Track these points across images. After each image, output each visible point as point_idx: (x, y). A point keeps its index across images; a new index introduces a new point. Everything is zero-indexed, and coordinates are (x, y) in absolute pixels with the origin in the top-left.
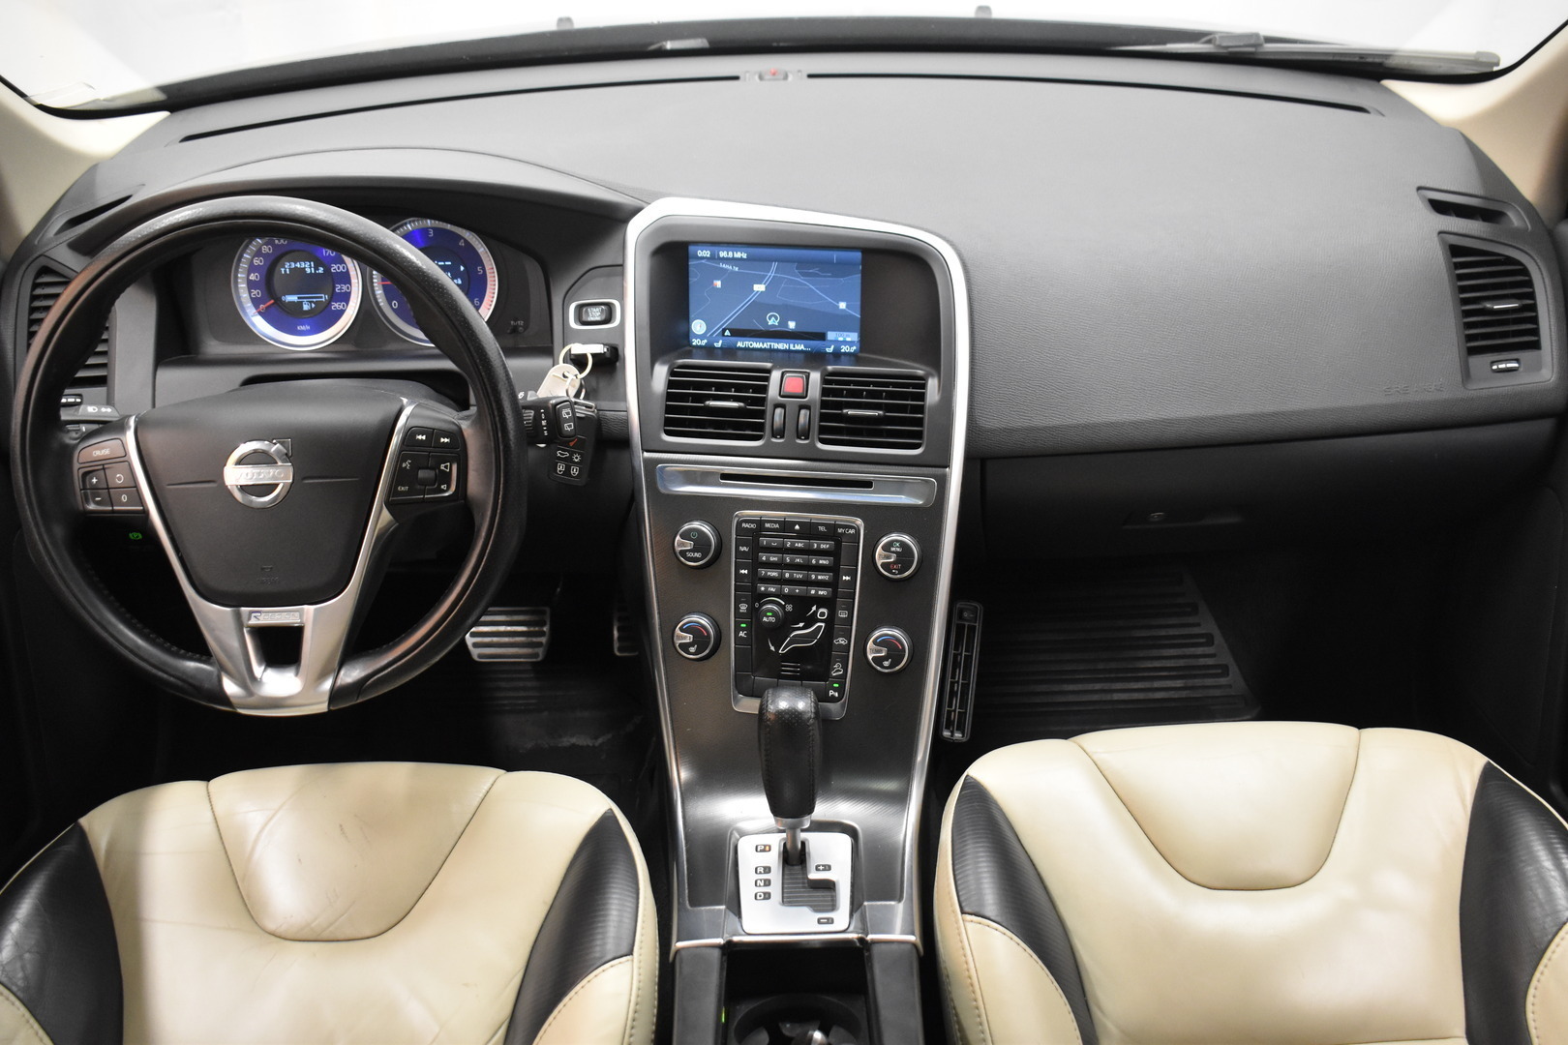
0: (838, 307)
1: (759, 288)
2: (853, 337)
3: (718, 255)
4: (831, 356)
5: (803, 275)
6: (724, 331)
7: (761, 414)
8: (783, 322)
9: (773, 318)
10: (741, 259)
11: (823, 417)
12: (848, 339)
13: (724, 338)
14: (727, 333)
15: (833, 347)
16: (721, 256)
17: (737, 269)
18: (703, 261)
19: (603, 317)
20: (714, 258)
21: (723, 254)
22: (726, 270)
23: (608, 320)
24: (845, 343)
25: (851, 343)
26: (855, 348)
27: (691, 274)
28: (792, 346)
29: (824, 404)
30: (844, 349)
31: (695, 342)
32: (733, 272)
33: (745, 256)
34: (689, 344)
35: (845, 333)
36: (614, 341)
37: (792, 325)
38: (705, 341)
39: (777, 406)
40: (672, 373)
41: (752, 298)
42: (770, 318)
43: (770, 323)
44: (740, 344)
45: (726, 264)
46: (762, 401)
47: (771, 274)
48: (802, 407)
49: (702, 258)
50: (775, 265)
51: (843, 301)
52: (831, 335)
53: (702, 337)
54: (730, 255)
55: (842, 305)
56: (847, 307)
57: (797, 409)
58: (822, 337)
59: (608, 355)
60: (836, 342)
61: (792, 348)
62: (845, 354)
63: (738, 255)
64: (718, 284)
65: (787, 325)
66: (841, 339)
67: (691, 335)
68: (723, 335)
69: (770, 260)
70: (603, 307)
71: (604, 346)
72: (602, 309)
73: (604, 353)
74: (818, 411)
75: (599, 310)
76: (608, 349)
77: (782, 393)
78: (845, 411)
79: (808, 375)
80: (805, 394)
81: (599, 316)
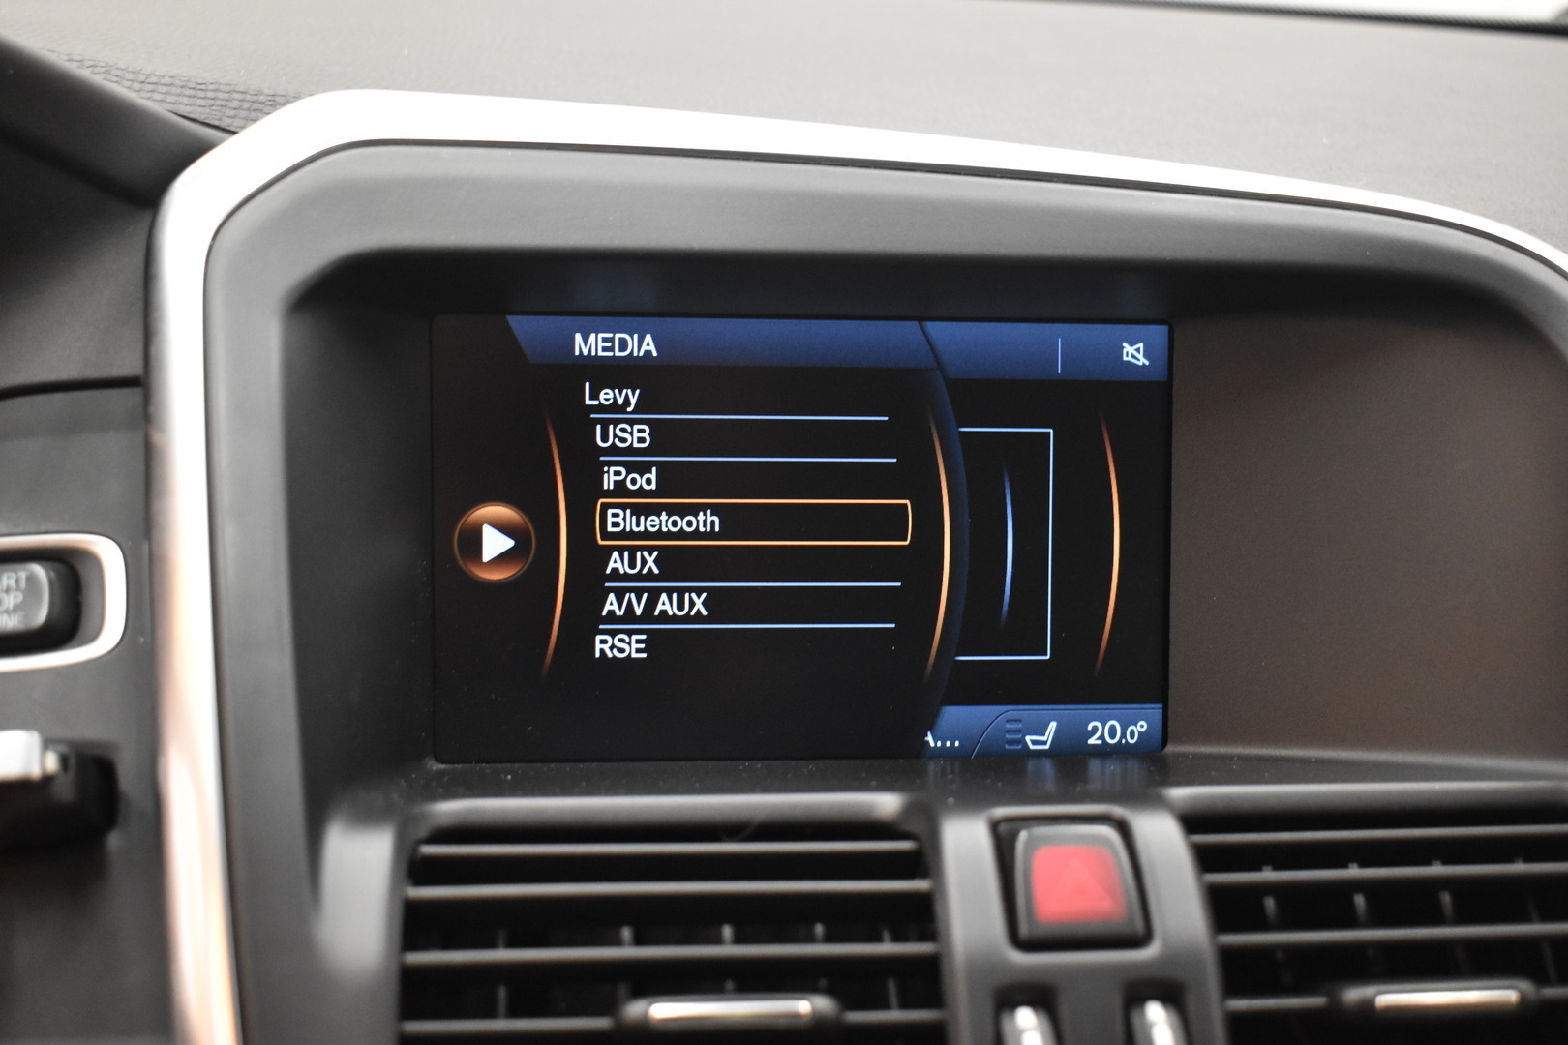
4: (1048, 766)
15: (1053, 726)
19: (41, 616)
24: (1103, 706)
25: (1126, 710)
26: (1140, 726)
29: (1239, 971)
30: (1102, 732)
36: (93, 730)
40: (415, 868)
48: (1139, 990)
57: (1116, 1002)
59: (65, 792)
62: (1104, 752)
70: (38, 570)
71: (47, 744)
72: (31, 579)
73: (47, 780)
74: (1217, 1006)
75: (17, 581)
76: (64, 761)
77: (1024, 930)
78: (1353, 994)
79: (1124, 829)
80: (1139, 926)
81: (16, 609)
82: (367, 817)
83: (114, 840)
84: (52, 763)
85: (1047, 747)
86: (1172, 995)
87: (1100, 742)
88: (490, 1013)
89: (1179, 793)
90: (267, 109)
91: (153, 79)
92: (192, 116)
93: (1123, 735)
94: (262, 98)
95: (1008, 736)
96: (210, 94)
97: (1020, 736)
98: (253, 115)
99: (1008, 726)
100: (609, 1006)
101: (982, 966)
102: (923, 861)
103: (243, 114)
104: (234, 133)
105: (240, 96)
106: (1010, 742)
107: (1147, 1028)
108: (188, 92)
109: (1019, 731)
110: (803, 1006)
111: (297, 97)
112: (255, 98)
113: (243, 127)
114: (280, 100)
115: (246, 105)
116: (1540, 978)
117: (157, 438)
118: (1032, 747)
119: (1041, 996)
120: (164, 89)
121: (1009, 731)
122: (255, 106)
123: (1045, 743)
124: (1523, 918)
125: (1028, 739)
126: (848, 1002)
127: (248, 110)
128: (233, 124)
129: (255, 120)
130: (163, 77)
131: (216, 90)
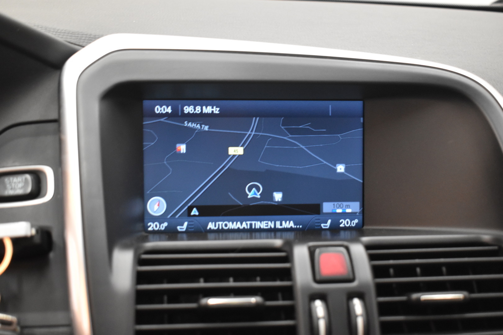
0: (336, 170)
1: (236, 151)
2: (354, 207)
3: (183, 110)
4: (328, 233)
5: (292, 132)
6: (190, 209)
7: (290, 312)
8: (267, 194)
9: (254, 189)
10: (212, 114)
11: (384, 309)
12: (349, 211)
13: (191, 219)
14: (195, 212)
15: (329, 221)
16: (186, 112)
17: (206, 128)
18: (162, 120)
19: (29, 190)
20: (177, 115)
21: (188, 109)
22: (193, 130)
23: (36, 193)
24: (344, 215)
25: (351, 216)
26: (356, 221)
27: (146, 137)
28: (278, 223)
29: (381, 290)
30: (344, 223)
31: (153, 226)
32: (202, 133)
33: (216, 110)
34: (145, 228)
35: (345, 204)
36: (45, 223)
37: (278, 196)
38: (165, 224)
39: (313, 297)
40: (140, 262)
41: (226, 165)
42: (250, 190)
43: (250, 195)
44: (211, 226)
45: (192, 122)
46: (289, 292)
47: (251, 133)
48: (351, 295)
49: (161, 115)
50: (255, 121)
51: (341, 163)
52: (327, 207)
53: (160, 219)
54: (198, 109)
55: (341, 168)
56: (346, 169)
57: (344, 298)
58: (316, 209)
59: (37, 240)
60: (333, 215)
61: (278, 226)
62: (345, 228)
63: (208, 110)
64: (182, 148)
65: (272, 197)
66: (339, 211)
67: (146, 217)
68: (189, 215)
69: (250, 115)
70: (28, 177)
71: (32, 226)
72: (26, 179)
73: (32, 237)
74: (374, 300)
75: (22, 180)
76: (37, 231)
77: (318, 277)
78: (415, 296)
79: (347, 249)
80: (351, 276)
81: (22, 188)
82: (126, 247)
83: (52, 255)
84: (34, 232)
85: (328, 227)
86: (361, 296)
87: (344, 226)
88: (162, 302)
89: (365, 239)
90: (93, 40)
91: (59, 31)
92: (72, 42)
93: (351, 224)
94: (92, 36)
95: (316, 224)
96: (76, 35)
97: (319, 224)
98: (90, 41)
99: (316, 221)
100: (196, 301)
101: (306, 288)
102: (288, 258)
103: (86, 41)
104: (83, 47)
105: (85, 36)
106: (317, 226)
107: (354, 306)
108: (70, 35)
109: (319, 223)
110: (253, 300)
111: (102, 36)
112: (90, 36)
113: (86, 45)
114: (97, 37)
115: (87, 38)
116: (471, 291)
117: (63, 137)
118: (323, 227)
119: (323, 297)
120: (63, 34)
121: (316, 223)
122: (90, 39)
123: (327, 226)
124: (468, 274)
125: (322, 225)
126: (266, 298)
127: (88, 40)
128: (84, 44)
129: (90, 43)
130: (62, 30)
131: (78, 34)
